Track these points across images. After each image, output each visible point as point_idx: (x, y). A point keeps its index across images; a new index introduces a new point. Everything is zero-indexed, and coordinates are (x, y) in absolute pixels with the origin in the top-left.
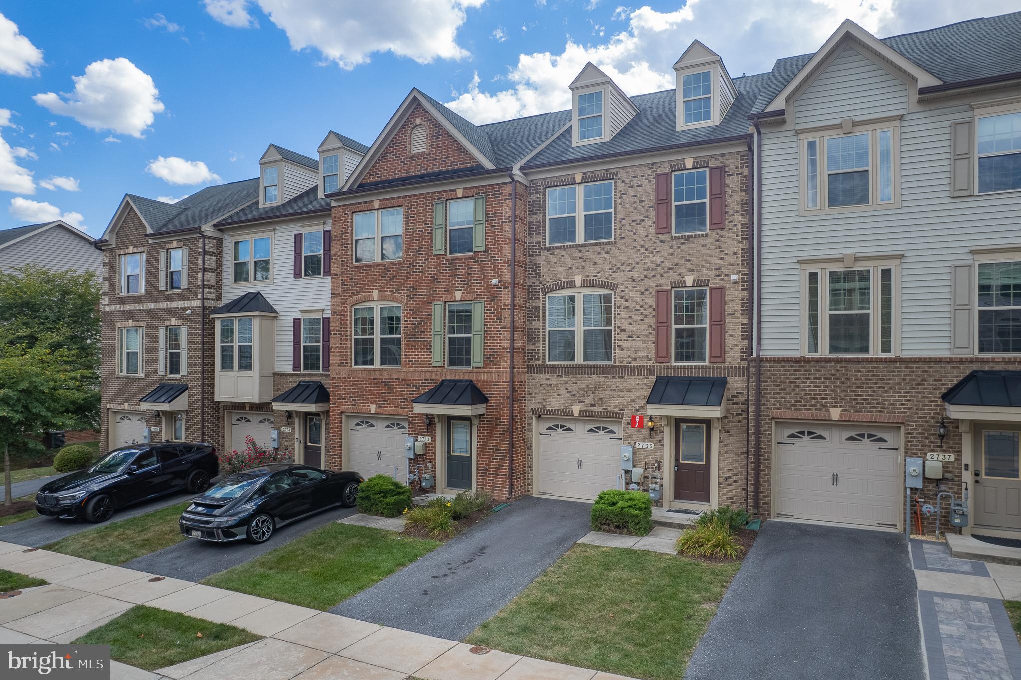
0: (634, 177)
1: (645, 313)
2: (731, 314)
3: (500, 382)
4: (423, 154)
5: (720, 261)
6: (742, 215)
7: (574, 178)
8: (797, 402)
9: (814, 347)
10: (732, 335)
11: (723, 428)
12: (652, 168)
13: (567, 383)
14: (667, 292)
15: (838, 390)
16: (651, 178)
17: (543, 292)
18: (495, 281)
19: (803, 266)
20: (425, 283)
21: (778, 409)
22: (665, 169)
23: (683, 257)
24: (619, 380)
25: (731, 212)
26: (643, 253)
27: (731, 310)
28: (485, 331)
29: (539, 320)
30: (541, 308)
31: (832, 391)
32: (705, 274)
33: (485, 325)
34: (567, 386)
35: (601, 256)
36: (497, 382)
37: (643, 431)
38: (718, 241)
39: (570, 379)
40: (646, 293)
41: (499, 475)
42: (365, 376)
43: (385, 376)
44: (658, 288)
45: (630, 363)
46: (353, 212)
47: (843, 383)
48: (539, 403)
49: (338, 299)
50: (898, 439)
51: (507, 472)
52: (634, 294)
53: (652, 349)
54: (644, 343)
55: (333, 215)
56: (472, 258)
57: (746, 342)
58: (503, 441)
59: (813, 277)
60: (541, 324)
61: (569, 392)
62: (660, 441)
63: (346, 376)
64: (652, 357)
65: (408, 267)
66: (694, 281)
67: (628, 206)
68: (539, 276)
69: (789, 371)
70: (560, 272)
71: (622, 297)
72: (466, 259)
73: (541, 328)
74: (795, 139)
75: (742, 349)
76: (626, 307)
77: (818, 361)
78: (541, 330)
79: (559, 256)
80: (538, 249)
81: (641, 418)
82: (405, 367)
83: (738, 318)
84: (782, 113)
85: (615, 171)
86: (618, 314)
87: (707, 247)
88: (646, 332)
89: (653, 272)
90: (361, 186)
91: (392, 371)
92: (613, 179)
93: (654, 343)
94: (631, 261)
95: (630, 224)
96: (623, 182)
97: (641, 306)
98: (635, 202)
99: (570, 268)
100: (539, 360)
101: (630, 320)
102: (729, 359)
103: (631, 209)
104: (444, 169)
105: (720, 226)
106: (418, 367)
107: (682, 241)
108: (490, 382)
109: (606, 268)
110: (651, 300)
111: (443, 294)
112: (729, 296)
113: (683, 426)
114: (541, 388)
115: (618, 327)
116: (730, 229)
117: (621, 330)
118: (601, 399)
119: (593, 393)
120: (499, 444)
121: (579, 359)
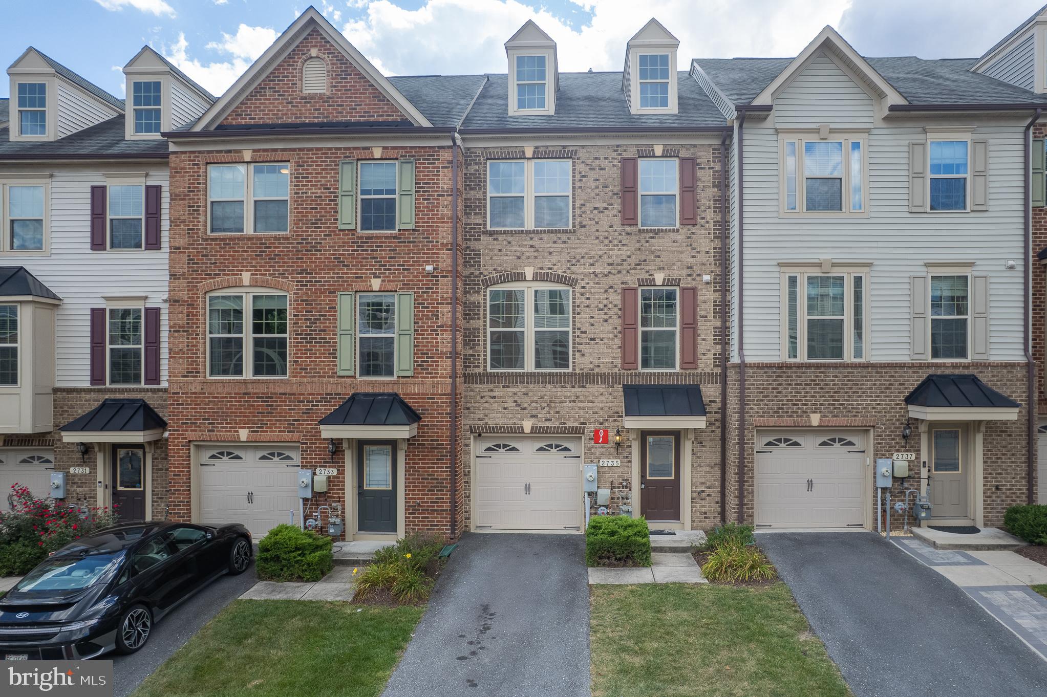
0: (596, 158)
1: (609, 313)
2: (702, 317)
3: (437, 395)
4: (321, 96)
5: (692, 260)
6: (714, 211)
7: (523, 152)
8: (779, 408)
9: (793, 353)
10: (704, 339)
11: (696, 439)
12: (617, 151)
13: (515, 394)
14: (635, 290)
15: (818, 395)
16: (616, 162)
17: (484, 285)
18: (429, 268)
19: (784, 269)
20: (325, 266)
21: (762, 416)
22: (631, 153)
23: (651, 253)
24: (580, 390)
25: (703, 208)
26: (607, 246)
27: (703, 313)
28: (415, 331)
29: (479, 318)
30: (482, 305)
31: (812, 397)
32: (675, 273)
33: (415, 323)
34: (516, 398)
35: (558, 246)
36: (432, 395)
37: (607, 446)
38: (689, 238)
39: (520, 389)
40: (611, 290)
41: (436, 510)
42: (229, 390)
43: (262, 389)
44: (624, 286)
45: (592, 370)
46: (207, 163)
47: (822, 388)
48: (480, 420)
49: (183, 283)
50: (868, 443)
51: (447, 506)
52: (597, 292)
53: (618, 354)
54: (609, 347)
55: (172, 164)
56: (395, 238)
57: (719, 347)
58: (443, 468)
59: (793, 281)
60: (482, 324)
61: (519, 405)
62: (627, 457)
63: (198, 390)
64: (618, 363)
65: (298, 243)
66: (664, 279)
67: (589, 190)
68: (479, 266)
69: (771, 376)
70: (507, 262)
71: (582, 295)
72: (386, 238)
73: (481, 328)
74: (775, 137)
75: (715, 354)
76: (588, 306)
77: (799, 366)
78: (482, 331)
79: (505, 242)
80: (477, 232)
81: (606, 432)
82: (294, 377)
83: (710, 321)
84: (769, 108)
85: (574, 148)
86: (578, 314)
87: (678, 244)
88: (611, 335)
89: (619, 268)
90: (220, 127)
91: (274, 382)
92: (571, 158)
93: (620, 347)
94: (593, 253)
95: (592, 212)
96: (583, 162)
97: (605, 306)
98: (597, 187)
99: (519, 258)
100: (479, 367)
101: (592, 321)
102: (702, 366)
103: (593, 195)
104: (353, 120)
105: (692, 222)
106: (315, 377)
107: (651, 235)
108: (422, 394)
109: (564, 261)
110: (617, 299)
111: (353, 281)
112: (701, 297)
113: (650, 439)
114: (483, 401)
115: (579, 329)
116: (702, 226)
117: (582, 332)
118: (558, 412)
119: (548, 405)
120: (437, 471)
121: (529, 365)
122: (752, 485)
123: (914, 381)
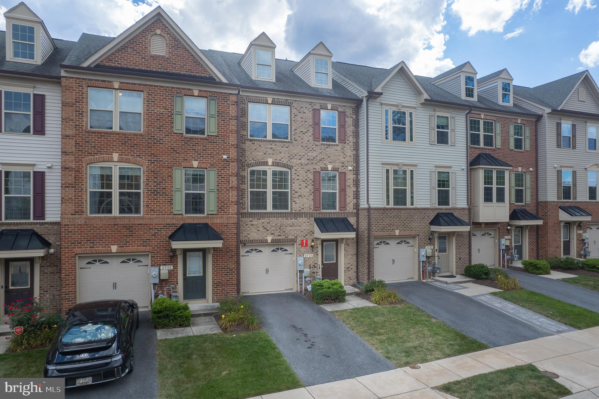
0: (302, 107)
1: (308, 183)
2: (348, 186)
3: (229, 224)
4: (163, 57)
5: (344, 159)
6: (353, 137)
7: (267, 100)
8: (383, 228)
9: (388, 203)
10: (349, 197)
11: (346, 243)
12: (311, 105)
13: (263, 223)
14: (319, 172)
15: (398, 222)
16: (310, 110)
17: (247, 167)
18: (225, 157)
19: (384, 166)
20: (165, 152)
21: (377, 232)
22: (317, 107)
23: (326, 155)
24: (295, 220)
25: (348, 135)
26: (307, 150)
27: (348, 184)
28: (218, 190)
29: (245, 184)
30: (246, 177)
31: (396, 222)
32: (338, 165)
33: (217, 186)
34: (264, 225)
35: (284, 149)
36: (226, 224)
37: (307, 248)
38: (342, 149)
39: (266, 220)
40: (308, 172)
41: (229, 285)
42: (104, 222)
43: (127, 222)
44: (314, 170)
45: (300, 211)
46: (88, 86)
47: (399, 219)
48: (245, 236)
49: (72, 158)
50: (416, 242)
51: (235, 282)
52: (302, 172)
53: (312, 203)
54: (308, 199)
56: (206, 139)
57: (355, 200)
58: (232, 262)
59: (388, 171)
60: (246, 187)
61: (265, 229)
62: (316, 253)
63: (83, 222)
64: (312, 207)
65: (149, 139)
66: (332, 168)
67: (298, 123)
68: (245, 157)
69: (380, 214)
70: (259, 155)
71: (295, 174)
72: (201, 139)
73: (246, 189)
74: (380, 107)
75: (354, 203)
76: (298, 179)
77: (391, 209)
78: (246, 191)
79: (258, 145)
80: (244, 139)
81: (307, 241)
82: (146, 215)
83: (351, 188)
84: (380, 94)
85: (291, 101)
86: (294, 183)
87: (338, 151)
88: (309, 194)
89: (312, 161)
90: (97, 66)
91: (134, 218)
92: (290, 106)
93: (313, 200)
94: (300, 154)
95: (300, 133)
96: (296, 108)
97: (306, 179)
98: (302, 121)
99: (265, 154)
100: (245, 209)
101: (300, 187)
102: (348, 209)
103: (300, 125)
104: (182, 73)
105: (344, 142)
106: (159, 215)
107: (326, 146)
108: (221, 224)
109: (287, 156)
110: (311, 177)
111: (182, 162)
112: (348, 177)
113: (325, 243)
114: (247, 227)
115: (294, 190)
116: (348, 144)
117: (295, 192)
118: (284, 232)
119: (279, 228)
121: (270, 208)
122: (373, 263)
123: (432, 215)
